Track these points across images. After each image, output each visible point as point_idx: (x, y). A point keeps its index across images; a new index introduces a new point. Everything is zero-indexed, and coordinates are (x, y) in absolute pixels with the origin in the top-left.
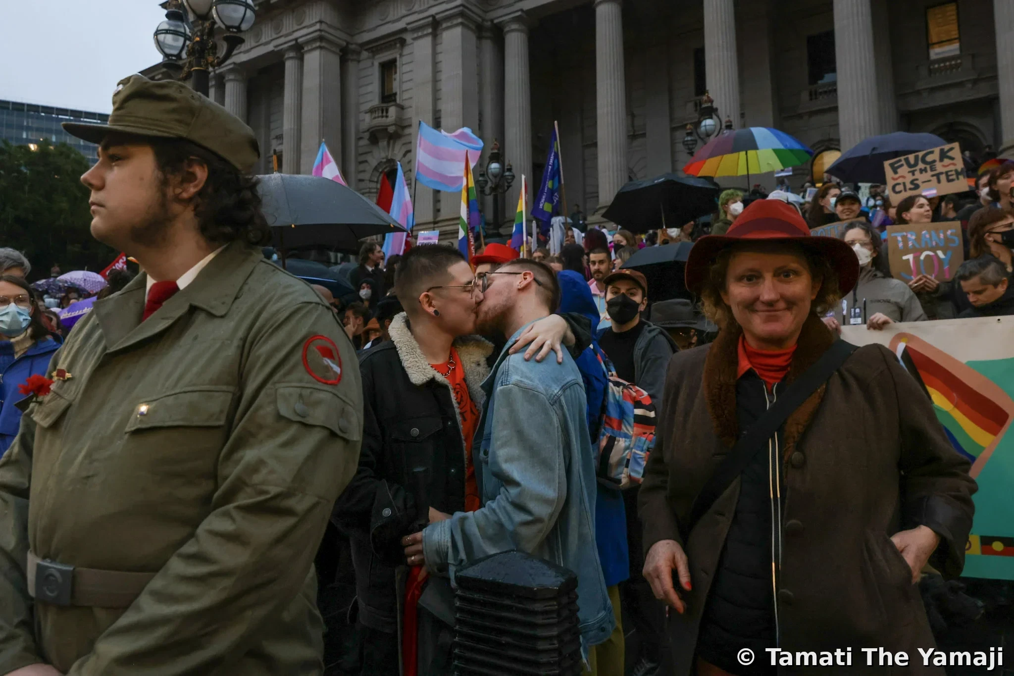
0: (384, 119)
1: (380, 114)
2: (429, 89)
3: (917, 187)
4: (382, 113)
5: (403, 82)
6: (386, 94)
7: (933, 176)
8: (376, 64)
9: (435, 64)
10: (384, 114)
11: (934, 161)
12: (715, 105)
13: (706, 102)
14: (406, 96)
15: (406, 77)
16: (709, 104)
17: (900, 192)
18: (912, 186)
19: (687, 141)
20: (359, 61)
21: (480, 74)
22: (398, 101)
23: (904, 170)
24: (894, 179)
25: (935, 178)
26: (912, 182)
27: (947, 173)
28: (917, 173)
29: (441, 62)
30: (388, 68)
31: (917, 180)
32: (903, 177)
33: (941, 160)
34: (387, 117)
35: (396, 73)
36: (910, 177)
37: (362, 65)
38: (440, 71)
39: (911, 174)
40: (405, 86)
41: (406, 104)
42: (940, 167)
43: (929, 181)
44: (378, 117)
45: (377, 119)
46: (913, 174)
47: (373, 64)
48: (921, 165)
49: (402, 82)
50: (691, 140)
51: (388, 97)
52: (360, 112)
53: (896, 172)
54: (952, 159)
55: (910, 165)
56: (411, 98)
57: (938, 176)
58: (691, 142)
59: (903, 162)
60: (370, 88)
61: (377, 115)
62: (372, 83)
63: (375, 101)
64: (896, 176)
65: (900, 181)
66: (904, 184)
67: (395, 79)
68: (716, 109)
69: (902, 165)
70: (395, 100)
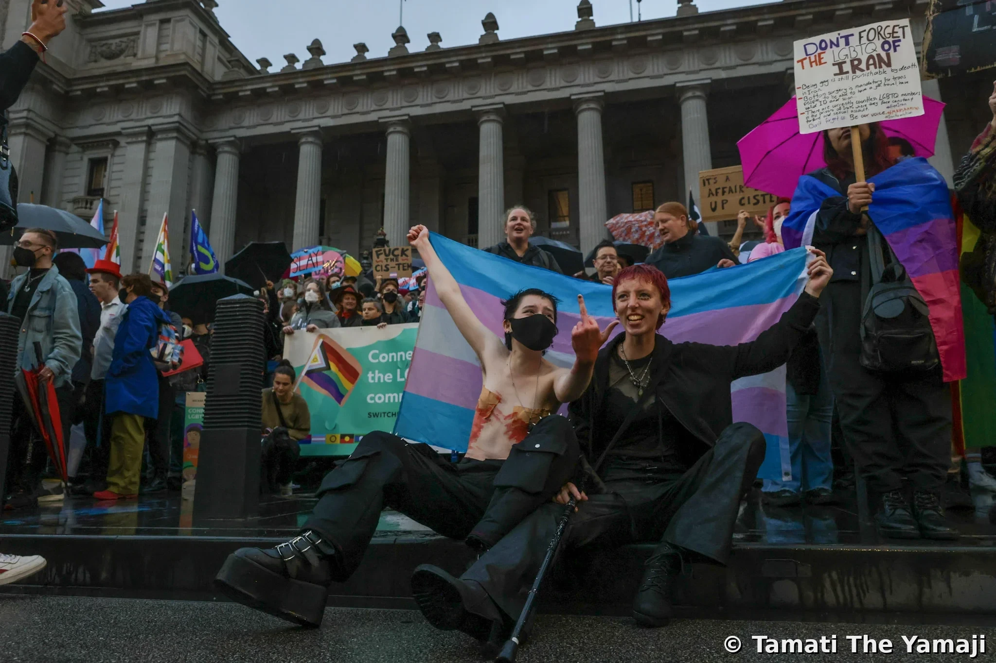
0: (88, 210)
1: (84, 205)
2: (138, 189)
3: (387, 270)
4: (87, 204)
5: (112, 180)
6: (93, 187)
7: (396, 264)
8: (86, 159)
9: (146, 169)
10: (88, 206)
11: (398, 255)
12: (387, 238)
13: (380, 234)
14: (113, 192)
15: (114, 176)
16: (383, 237)
17: (379, 271)
18: (386, 269)
19: (364, 263)
20: (67, 154)
21: (190, 184)
22: (105, 196)
23: (382, 257)
24: (377, 262)
25: (397, 267)
26: (386, 266)
27: (403, 264)
28: (389, 260)
29: (152, 167)
30: (98, 165)
31: (388, 265)
32: (382, 261)
33: (402, 256)
34: (90, 209)
35: (105, 170)
36: (385, 263)
37: (69, 157)
38: (151, 176)
39: (385, 261)
40: (114, 184)
41: (111, 199)
42: (400, 261)
43: (394, 267)
44: (82, 208)
45: (79, 210)
46: (387, 261)
47: (82, 159)
48: (391, 256)
49: (110, 180)
50: (367, 263)
51: (94, 191)
52: (63, 201)
53: (378, 258)
54: (407, 256)
55: (386, 255)
56: (118, 195)
57: (399, 265)
58: (366, 265)
59: (382, 252)
60: (76, 180)
61: (80, 206)
62: (79, 176)
63: (81, 193)
64: (379, 260)
65: (380, 264)
66: (382, 266)
67: (104, 176)
68: (388, 242)
69: (382, 254)
70: (102, 195)
